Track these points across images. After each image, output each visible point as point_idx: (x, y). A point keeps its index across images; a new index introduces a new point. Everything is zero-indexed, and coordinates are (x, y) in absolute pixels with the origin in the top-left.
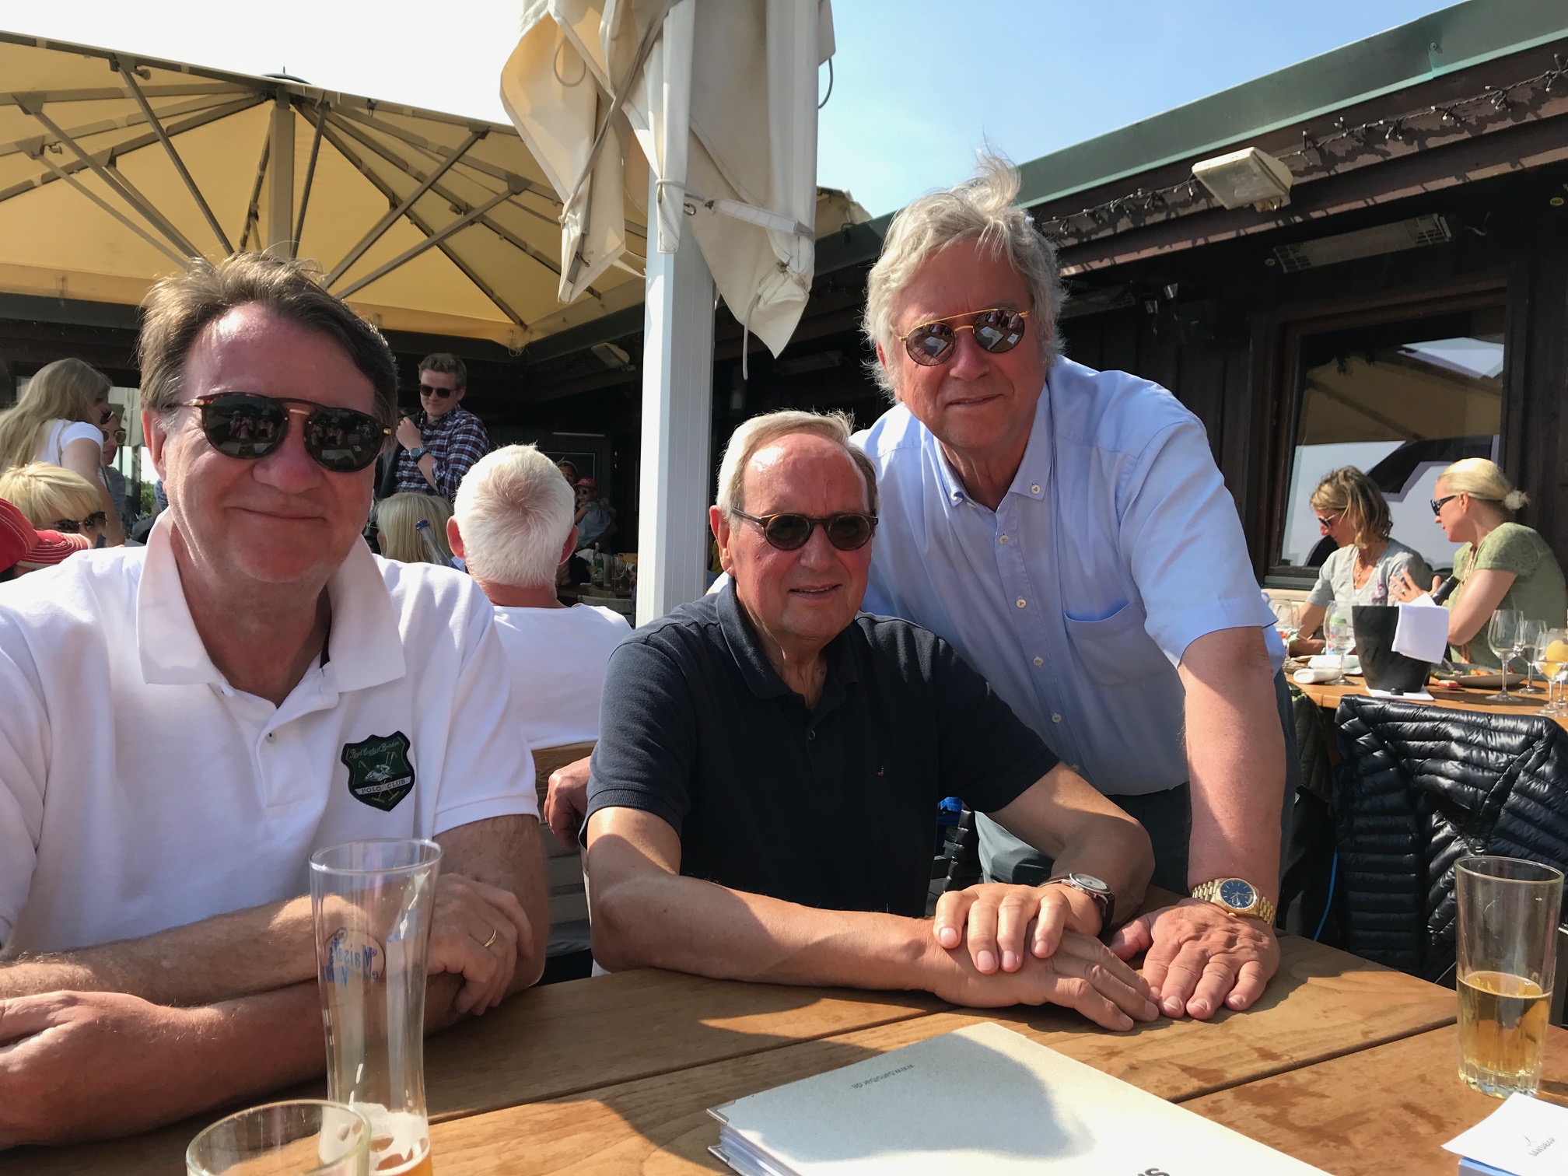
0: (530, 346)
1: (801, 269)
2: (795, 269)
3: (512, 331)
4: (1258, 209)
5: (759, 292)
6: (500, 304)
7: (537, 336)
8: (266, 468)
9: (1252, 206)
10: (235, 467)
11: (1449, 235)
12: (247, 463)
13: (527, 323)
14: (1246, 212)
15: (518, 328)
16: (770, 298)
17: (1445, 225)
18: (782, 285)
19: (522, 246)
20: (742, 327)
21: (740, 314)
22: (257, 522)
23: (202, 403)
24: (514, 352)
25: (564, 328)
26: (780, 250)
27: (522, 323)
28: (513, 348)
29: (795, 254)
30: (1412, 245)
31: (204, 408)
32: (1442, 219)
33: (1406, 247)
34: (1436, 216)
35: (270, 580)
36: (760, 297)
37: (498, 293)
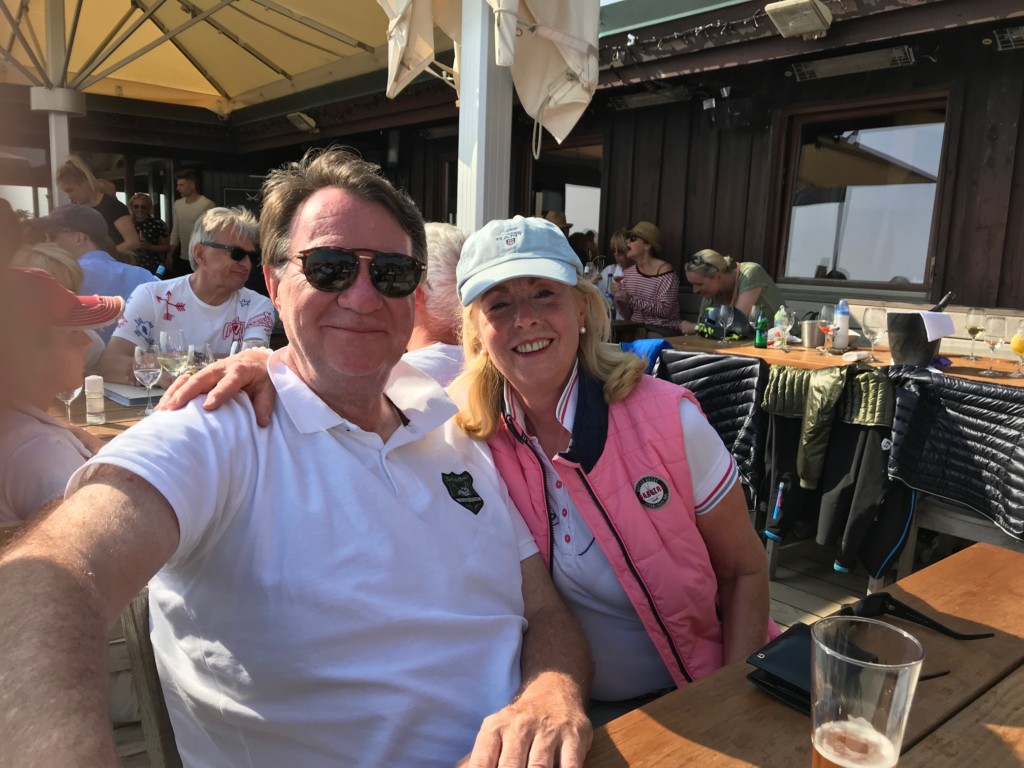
0: (234, 113)
1: (591, 79)
2: (586, 78)
3: (219, 101)
4: (805, 38)
5: (550, 94)
6: (212, 81)
7: (239, 106)
8: (346, 297)
9: (801, 36)
10: (327, 297)
11: (913, 60)
12: (332, 296)
13: (231, 95)
14: (796, 39)
15: (224, 99)
16: (560, 99)
17: (912, 54)
18: (571, 90)
19: (235, 40)
20: (534, 120)
21: (531, 110)
22: (344, 335)
23: (302, 255)
24: (222, 117)
25: (260, 100)
26: (573, 63)
27: (226, 96)
28: (221, 114)
29: (586, 68)
30: (887, 65)
31: (304, 259)
32: (911, 50)
33: (882, 67)
34: (906, 47)
35: (352, 374)
36: (550, 98)
37: (210, 74)
